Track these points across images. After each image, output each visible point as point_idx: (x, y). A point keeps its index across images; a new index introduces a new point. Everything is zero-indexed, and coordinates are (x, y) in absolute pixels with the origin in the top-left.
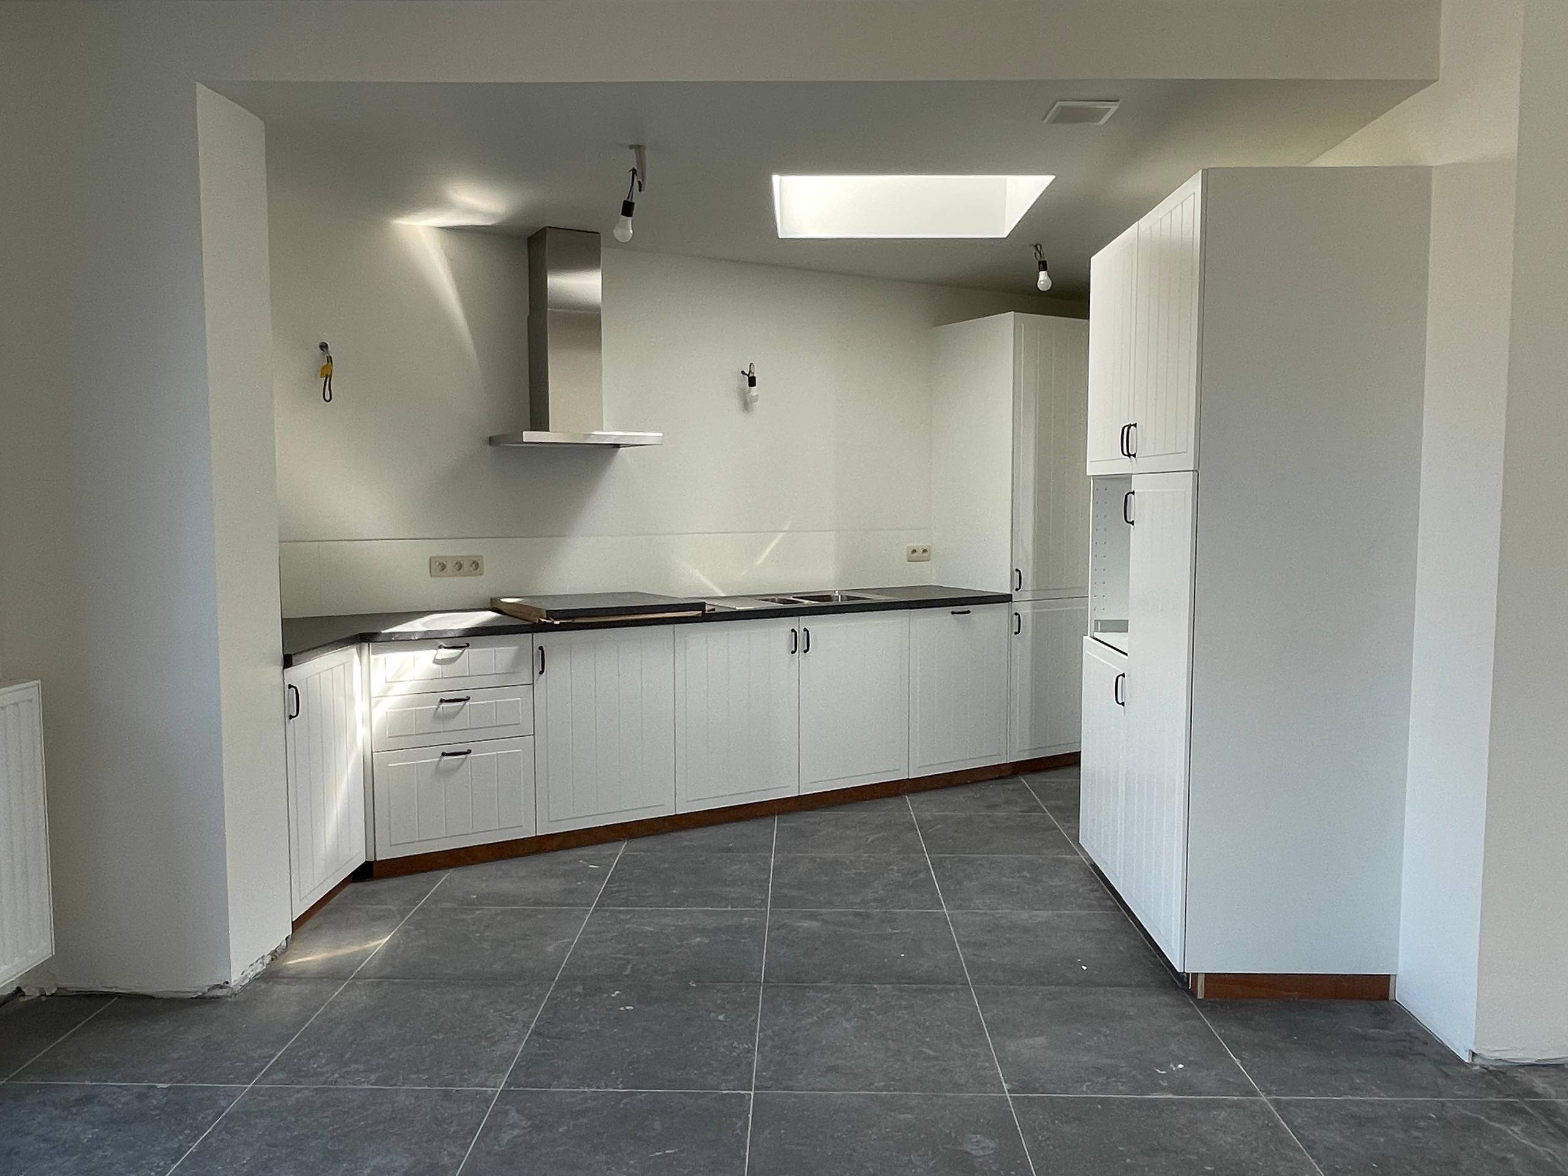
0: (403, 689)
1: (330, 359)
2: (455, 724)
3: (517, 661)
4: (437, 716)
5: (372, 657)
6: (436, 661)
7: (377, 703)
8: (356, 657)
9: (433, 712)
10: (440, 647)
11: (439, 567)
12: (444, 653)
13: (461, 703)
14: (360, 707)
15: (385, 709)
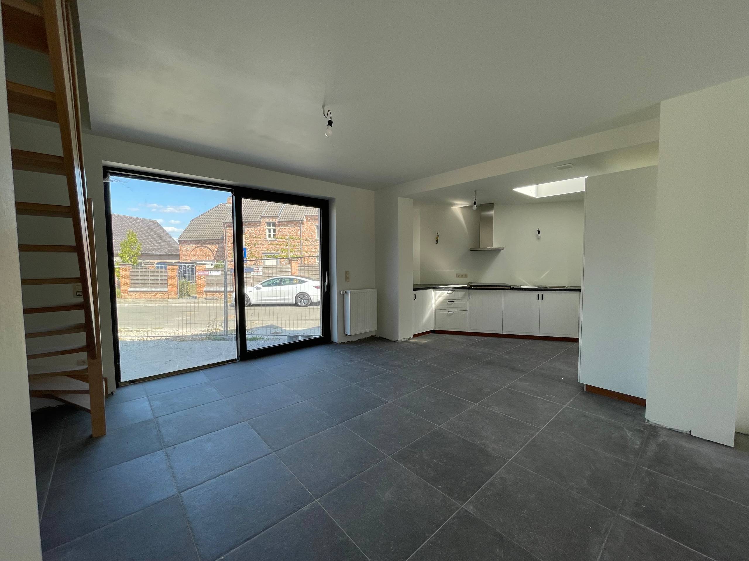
0: (441, 298)
1: (438, 236)
2: (451, 306)
3: (464, 295)
4: (448, 304)
5: (436, 291)
6: (448, 293)
7: (436, 300)
8: (433, 291)
9: (447, 303)
10: (449, 291)
11: (458, 276)
12: (449, 292)
13: (453, 302)
14: (433, 301)
15: (438, 301)
